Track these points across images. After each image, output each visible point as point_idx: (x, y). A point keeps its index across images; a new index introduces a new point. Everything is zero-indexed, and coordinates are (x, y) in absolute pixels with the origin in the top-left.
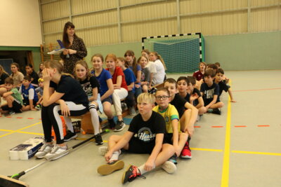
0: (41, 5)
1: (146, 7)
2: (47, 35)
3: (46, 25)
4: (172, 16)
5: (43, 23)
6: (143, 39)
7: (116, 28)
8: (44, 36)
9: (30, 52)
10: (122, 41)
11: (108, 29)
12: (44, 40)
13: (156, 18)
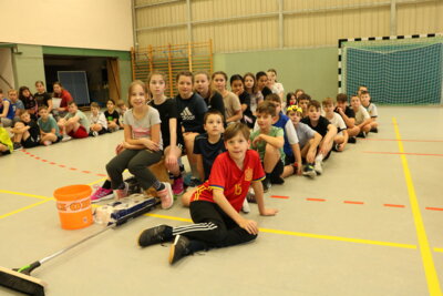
3: (139, 13)
5: (136, 9)
6: (340, 41)
7: (274, 22)
8: (137, 33)
9: (115, 59)
10: (284, 46)
11: (259, 23)
12: (136, 39)
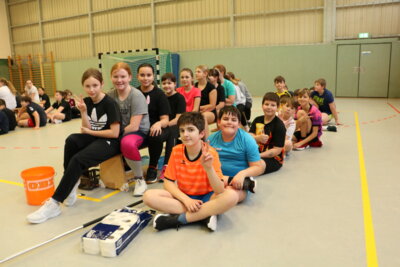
0: (9, 6)
1: (119, 14)
2: (19, 45)
3: (16, 32)
4: (146, 25)
5: (12, 29)
6: (100, 54)
8: (14, 46)
13: (129, 27)
